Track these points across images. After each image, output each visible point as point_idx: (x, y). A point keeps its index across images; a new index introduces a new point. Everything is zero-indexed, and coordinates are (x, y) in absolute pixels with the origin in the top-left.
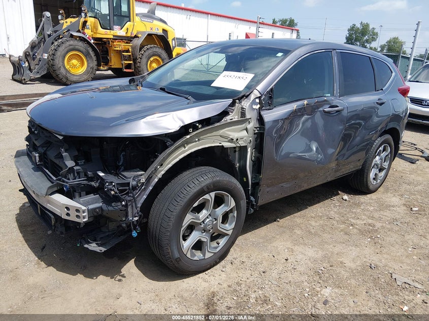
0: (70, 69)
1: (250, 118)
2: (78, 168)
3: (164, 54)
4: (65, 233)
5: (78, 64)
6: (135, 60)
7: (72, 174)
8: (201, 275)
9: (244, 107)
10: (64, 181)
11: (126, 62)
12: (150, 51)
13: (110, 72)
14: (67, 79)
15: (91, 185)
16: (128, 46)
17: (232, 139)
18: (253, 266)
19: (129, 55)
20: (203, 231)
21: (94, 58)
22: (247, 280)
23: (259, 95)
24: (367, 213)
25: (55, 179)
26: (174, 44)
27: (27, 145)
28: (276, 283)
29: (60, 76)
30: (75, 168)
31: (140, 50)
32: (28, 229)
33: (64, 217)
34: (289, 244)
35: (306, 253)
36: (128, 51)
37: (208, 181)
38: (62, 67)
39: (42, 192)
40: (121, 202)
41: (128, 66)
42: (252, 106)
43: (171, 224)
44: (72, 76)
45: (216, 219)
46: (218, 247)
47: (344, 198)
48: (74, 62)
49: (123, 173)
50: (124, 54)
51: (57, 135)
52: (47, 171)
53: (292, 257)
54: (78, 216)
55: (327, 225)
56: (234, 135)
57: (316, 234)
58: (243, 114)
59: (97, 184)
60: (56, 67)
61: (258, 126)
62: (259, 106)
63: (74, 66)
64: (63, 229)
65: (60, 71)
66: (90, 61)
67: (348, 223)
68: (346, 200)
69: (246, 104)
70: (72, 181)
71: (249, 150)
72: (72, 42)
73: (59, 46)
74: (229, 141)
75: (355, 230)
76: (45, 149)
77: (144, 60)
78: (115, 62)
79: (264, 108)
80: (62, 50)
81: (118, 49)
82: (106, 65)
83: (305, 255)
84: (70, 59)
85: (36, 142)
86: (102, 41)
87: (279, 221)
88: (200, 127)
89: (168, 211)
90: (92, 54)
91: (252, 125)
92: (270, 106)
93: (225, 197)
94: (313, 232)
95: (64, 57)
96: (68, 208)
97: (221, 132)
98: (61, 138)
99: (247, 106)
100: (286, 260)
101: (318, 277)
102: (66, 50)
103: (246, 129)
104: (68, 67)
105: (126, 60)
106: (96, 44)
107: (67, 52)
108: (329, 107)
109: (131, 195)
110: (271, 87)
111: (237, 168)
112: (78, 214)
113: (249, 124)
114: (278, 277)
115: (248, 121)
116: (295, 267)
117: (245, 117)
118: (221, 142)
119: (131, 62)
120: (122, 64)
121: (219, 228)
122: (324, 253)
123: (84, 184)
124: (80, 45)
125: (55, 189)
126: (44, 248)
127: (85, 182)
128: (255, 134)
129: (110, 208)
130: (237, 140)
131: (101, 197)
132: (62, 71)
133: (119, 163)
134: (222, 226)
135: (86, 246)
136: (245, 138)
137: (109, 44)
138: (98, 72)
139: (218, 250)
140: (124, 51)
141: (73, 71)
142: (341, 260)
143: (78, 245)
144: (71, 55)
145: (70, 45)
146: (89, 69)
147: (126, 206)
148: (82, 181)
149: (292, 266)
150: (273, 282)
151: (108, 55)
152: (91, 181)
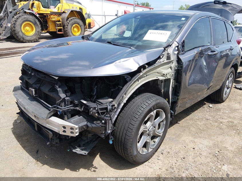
0: (25, 33)
1: (173, 60)
2: (68, 98)
3: (81, 23)
4: (59, 143)
5: (30, 30)
6: (64, 26)
7: (63, 103)
8: (146, 163)
9: (169, 53)
10: (58, 108)
11: (58, 28)
12: (73, 21)
13: (48, 34)
14: (23, 38)
15: (76, 110)
16: (59, 18)
17: (164, 74)
18: (176, 155)
19: (60, 24)
20: (148, 136)
21: (40, 26)
22: (176, 165)
23: (178, 45)
24: (226, 115)
25: (50, 106)
26: (86, 17)
27: (21, 82)
28: (194, 165)
29: (19, 37)
30: (66, 98)
31: (67, 20)
32: (23, 139)
33: (61, 133)
34: (191, 138)
35: (203, 143)
36: (59, 21)
37: (154, 103)
38: (20, 31)
39: (43, 117)
40: (101, 121)
41: (60, 30)
42: (174, 52)
43: (133, 133)
44: (26, 37)
45: (154, 127)
46: (155, 144)
47: (210, 106)
48: (28, 28)
49: (99, 101)
50: (57, 23)
51: (53, 76)
52: (42, 101)
53: (196, 146)
54: (72, 132)
55: (208, 124)
56: (165, 72)
57: (204, 130)
58: (168, 58)
59: (82, 109)
60: (16, 32)
61: (177, 65)
62: (177, 52)
63: (27, 31)
64: (58, 141)
65: (19, 34)
66: (37, 28)
67: (219, 122)
68: (211, 107)
69: (170, 50)
70: (63, 108)
71: (172, 81)
72: (25, 16)
73: (17, 19)
74: (162, 76)
75: (224, 126)
76: (38, 85)
77: (69, 27)
78: (52, 28)
79: (180, 53)
80: (19, 21)
81: (54, 20)
82: (46, 30)
83: (203, 144)
84: (25, 26)
85: (29, 81)
86: (43, 15)
87: (179, 123)
88: (147, 67)
89: (130, 125)
90: (38, 23)
91: (174, 65)
92: (183, 52)
93: (161, 112)
94: (202, 129)
95: (21, 25)
96: (64, 127)
97: (158, 70)
98: (57, 78)
99: (171, 52)
100: (194, 149)
101: (216, 159)
102: (22, 21)
103: (171, 68)
104: (24, 31)
105: (58, 27)
106: (40, 17)
107: (23, 22)
108: (211, 52)
109: (108, 115)
110: (183, 40)
111: (162, 93)
112: (72, 131)
113: (172, 63)
114: (193, 161)
115: (171, 62)
116: (201, 153)
117: (170, 59)
118: (157, 77)
119: (62, 28)
120: (56, 29)
121: (156, 133)
122: (213, 142)
123: (72, 110)
124: (31, 18)
125: (52, 114)
126: (38, 151)
127: (72, 108)
128: (175, 70)
129: (94, 125)
130: (166, 74)
131: (84, 117)
132: (20, 34)
133: (93, 93)
134: (158, 131)
135: (74, 151)
136: (170, 73)
137: (48, 17)
138: (42, 34)
139: (155, 146)
140: (57, 21)
141: (27, 34)
142: (224, 146)
143: (68, 151)
144: (25, 24)
145: (25, 18)
146: (37, 33)
147: (105, 123)
148: (70, 107)
149: (199, 153)
150: (192, 164)
151: (47, 24)
152: (77, 107)
